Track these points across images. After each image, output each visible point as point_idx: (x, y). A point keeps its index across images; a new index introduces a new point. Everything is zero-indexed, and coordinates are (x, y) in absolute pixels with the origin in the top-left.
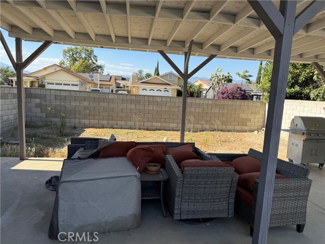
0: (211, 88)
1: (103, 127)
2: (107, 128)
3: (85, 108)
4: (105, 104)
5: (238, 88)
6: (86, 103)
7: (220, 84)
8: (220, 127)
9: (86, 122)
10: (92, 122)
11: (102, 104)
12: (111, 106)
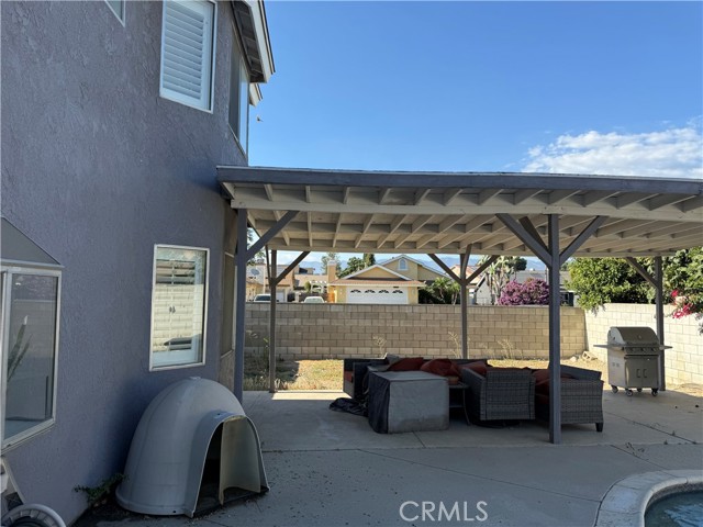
0: (485, 283)
1: (323, 358)
2: (329, 359)
3: (296, 329)
4: (326, 321)
5: (540, 282)
6: (296, 322)
7: (502, 275)
8: (513, 353)
9: (297, 350)
10: (306, 349)
11: (320, 321)
12: (335, 323)
